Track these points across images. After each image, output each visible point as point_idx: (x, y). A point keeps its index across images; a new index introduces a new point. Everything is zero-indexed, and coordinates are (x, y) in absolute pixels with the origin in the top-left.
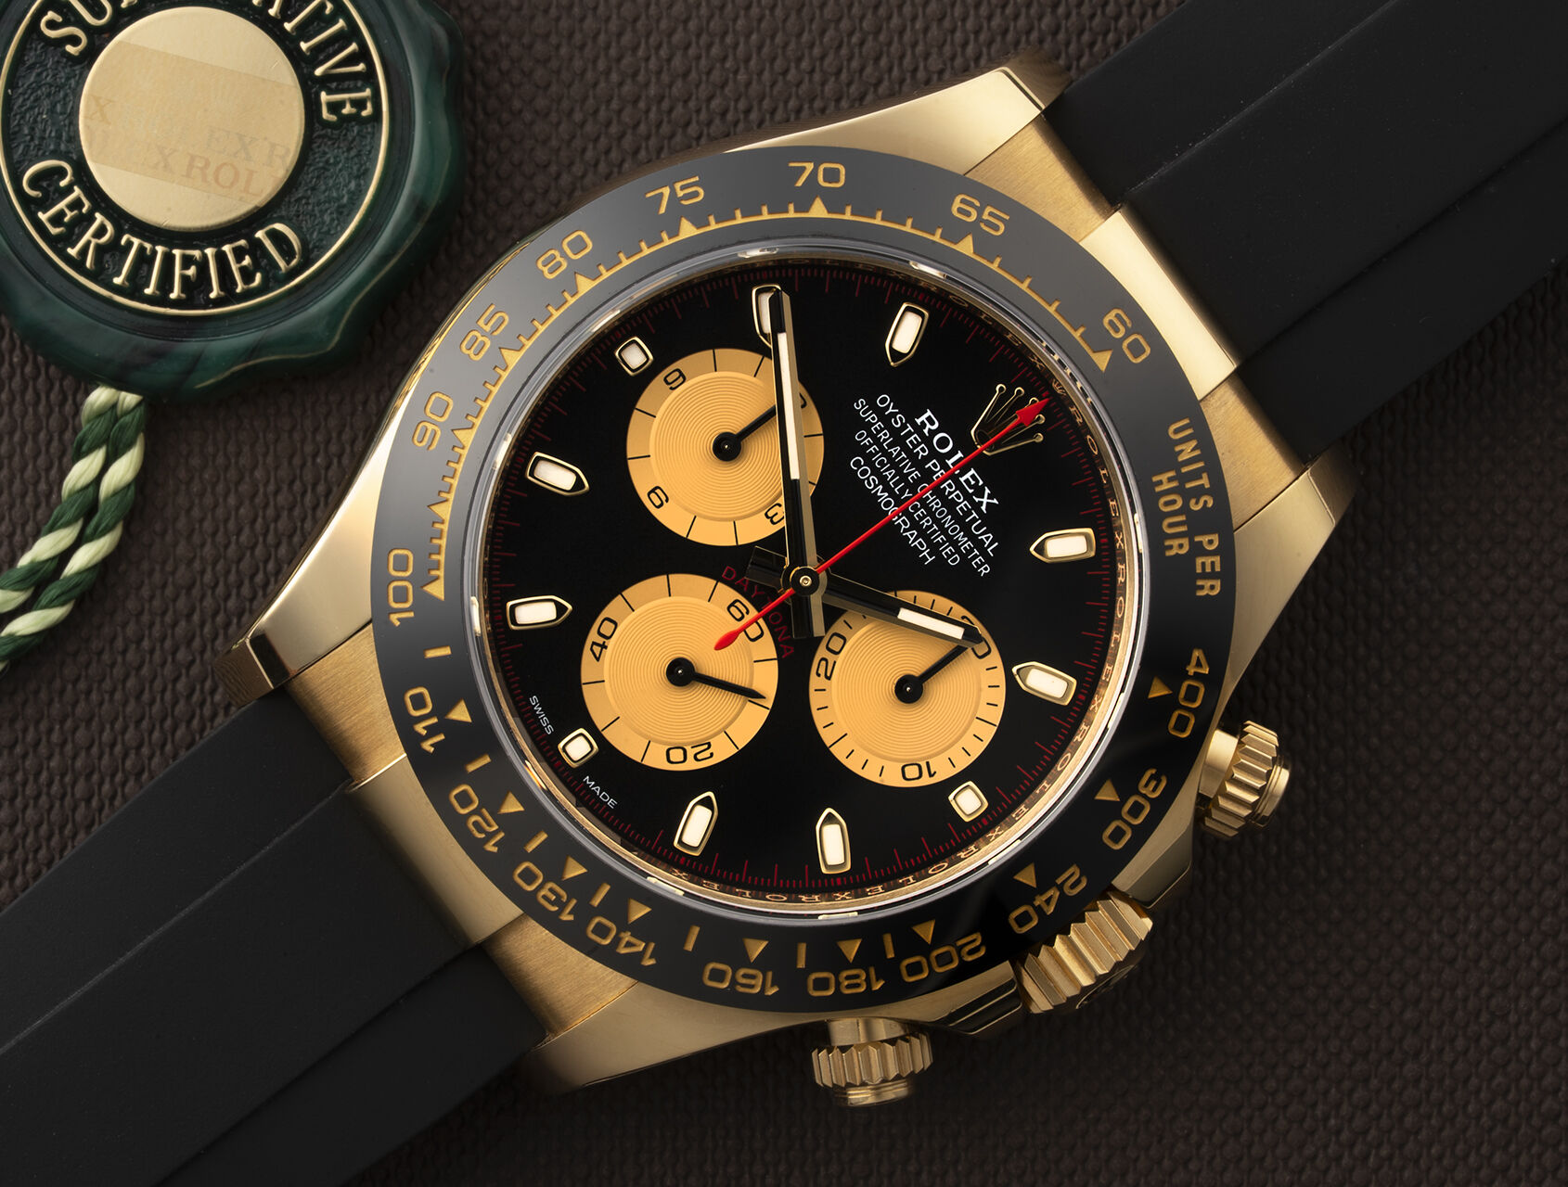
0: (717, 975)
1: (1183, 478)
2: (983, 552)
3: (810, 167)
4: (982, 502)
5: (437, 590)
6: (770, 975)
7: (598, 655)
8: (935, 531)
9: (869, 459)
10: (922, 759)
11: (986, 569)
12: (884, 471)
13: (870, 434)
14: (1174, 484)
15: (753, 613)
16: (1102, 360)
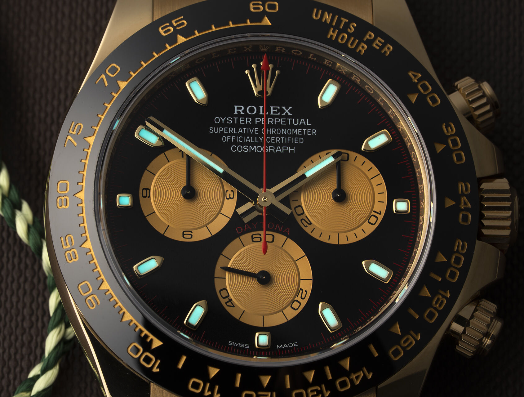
0: (396, 353)
1: (337, 27)
2: (307, 127)
3: (103, 76)
4: (287, 113)
5: (157, 343)
6: (412, 333)
7: (232, 305)
8: (284, 139)
9: (235, 143)
10: (371, 212)
11: (314, 131)
12: (245, 140)
13: (226, 135)
14: (337, 31)
15: (262, 233)
16: (267, 21)
